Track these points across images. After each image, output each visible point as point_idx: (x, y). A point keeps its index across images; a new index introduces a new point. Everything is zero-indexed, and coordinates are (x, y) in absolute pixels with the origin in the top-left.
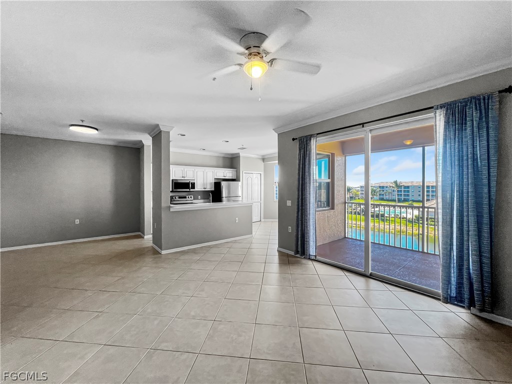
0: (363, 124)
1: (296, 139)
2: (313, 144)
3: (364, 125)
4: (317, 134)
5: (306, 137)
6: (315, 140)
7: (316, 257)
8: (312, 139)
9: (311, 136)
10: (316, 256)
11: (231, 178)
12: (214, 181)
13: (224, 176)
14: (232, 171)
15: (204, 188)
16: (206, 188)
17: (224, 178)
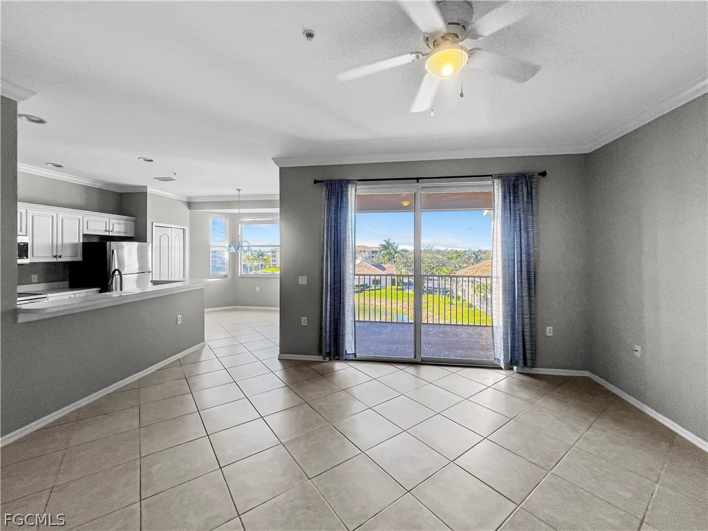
0: (418, 179)
1: (322, 182)
2: (352, 193)
3: (420, 180)
4: (358, 180)
5: (341, 182)
6: (354, 189)
7: (355, 356)
8: (350, 186)
9: (348, 181)
10: (355, 354)
11: (122, 235)
12: (81, 241)
13: (106, 231)
14: (126, 220)
15: (56, 257)
16: (60, 257)
17: (107, 234)
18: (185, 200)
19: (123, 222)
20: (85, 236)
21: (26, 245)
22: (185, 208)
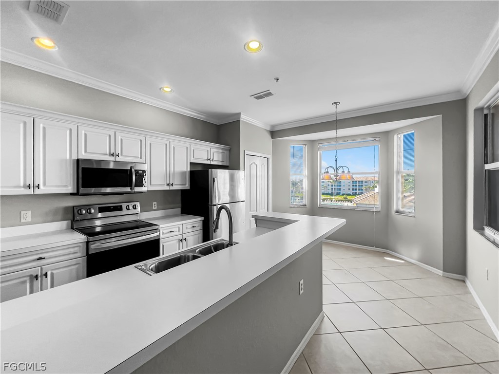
11: (220, 164)
12: (189, 170)
13: (208, 160)
14: (223, 149)
15: (168, 185)
16: (172, 185)
17: (208, 162)
18: (269, 129)
19: (221, 151)
20: (191, 163)
21: (144, 171)
22: (269, 136)
